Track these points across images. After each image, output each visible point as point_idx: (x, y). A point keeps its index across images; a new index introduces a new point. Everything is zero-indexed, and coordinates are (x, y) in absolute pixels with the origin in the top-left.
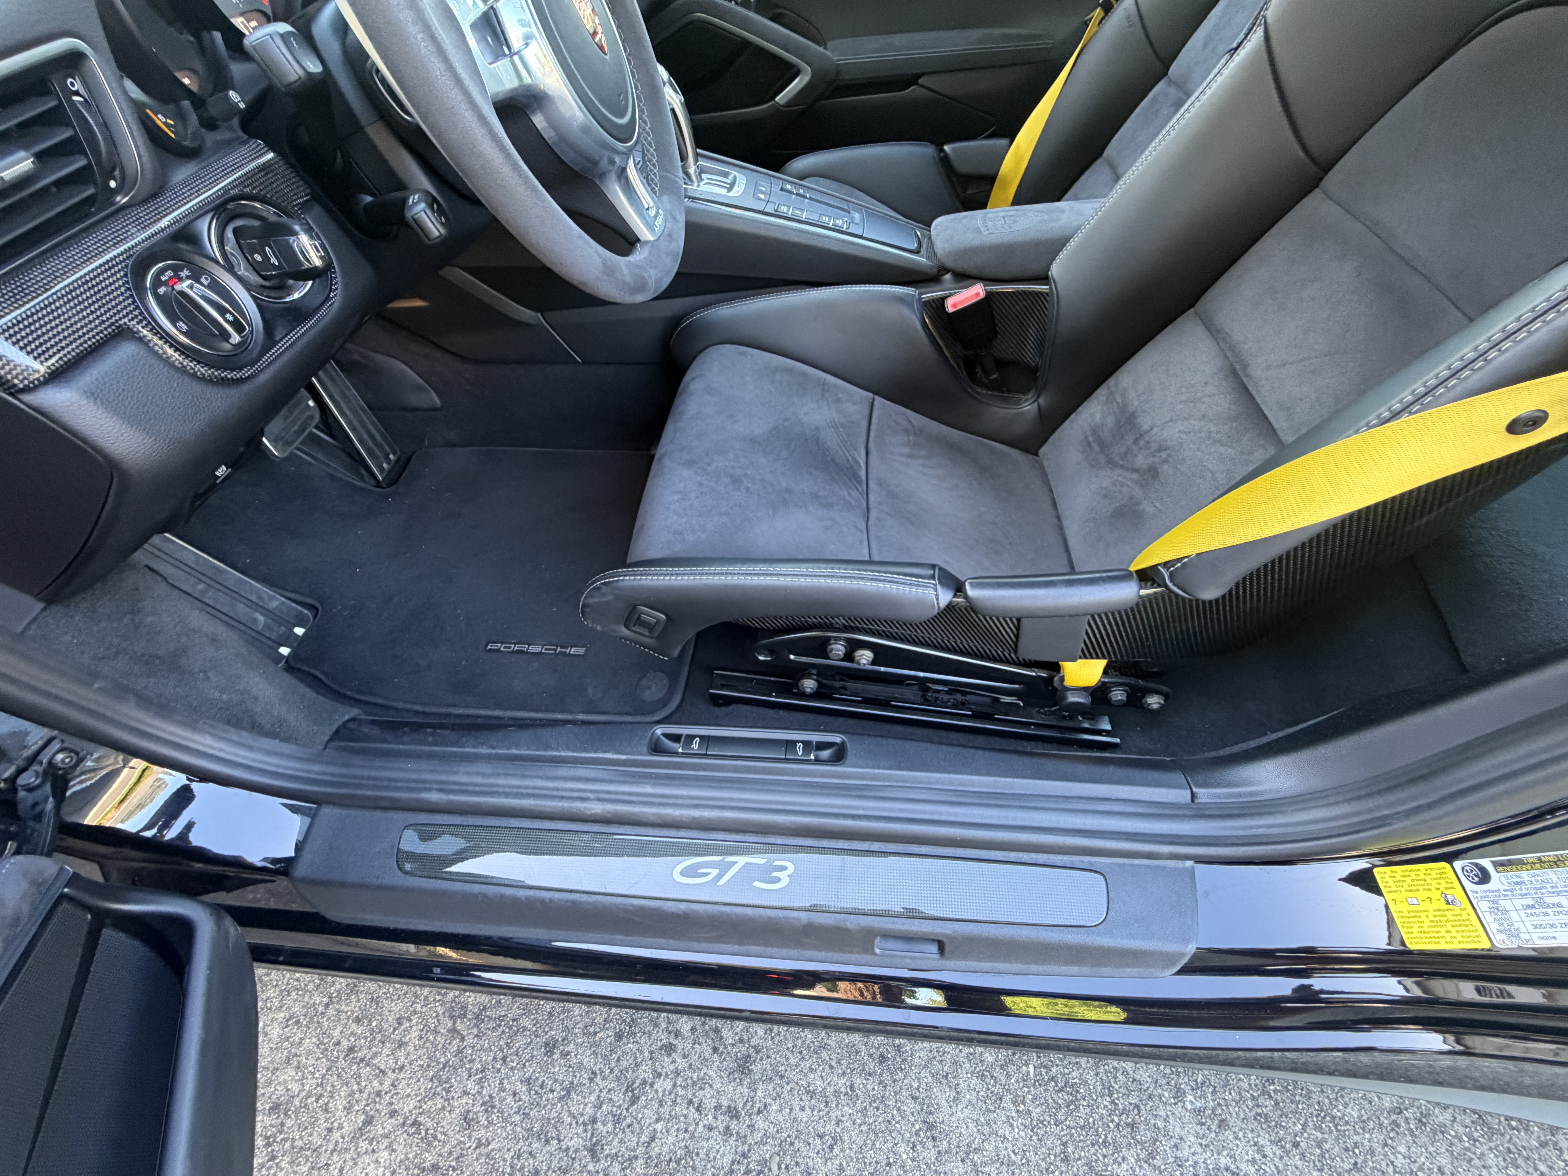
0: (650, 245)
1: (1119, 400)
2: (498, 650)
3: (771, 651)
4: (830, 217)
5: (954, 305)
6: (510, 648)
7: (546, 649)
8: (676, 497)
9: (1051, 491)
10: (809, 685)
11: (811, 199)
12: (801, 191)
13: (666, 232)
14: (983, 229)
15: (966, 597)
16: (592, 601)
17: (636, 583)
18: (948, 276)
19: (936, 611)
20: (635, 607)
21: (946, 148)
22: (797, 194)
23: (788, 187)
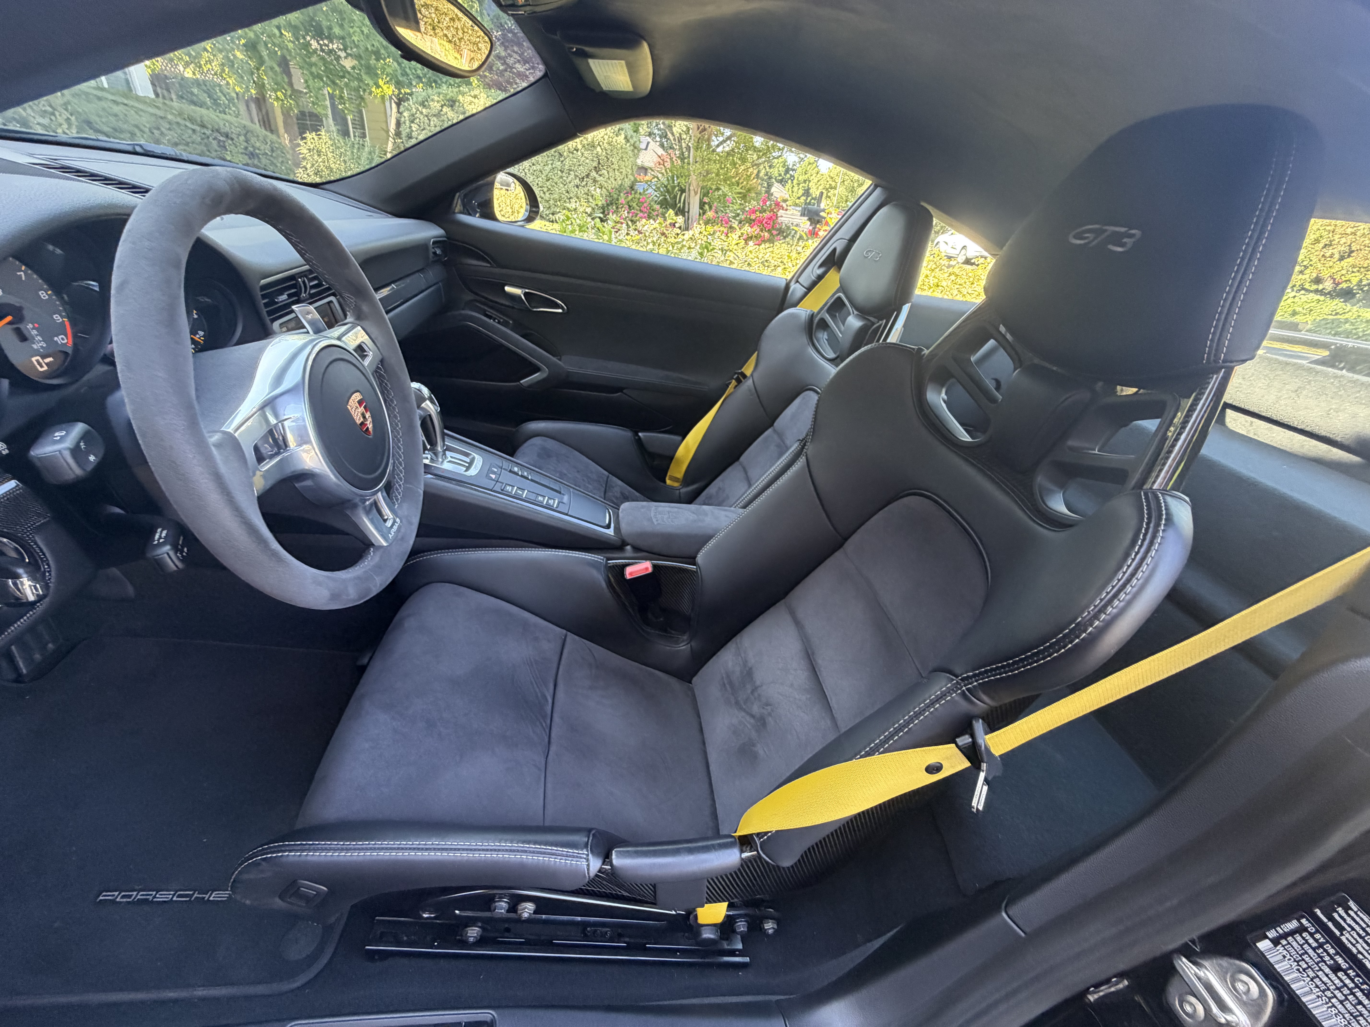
0: (382, 550)
1: (743, 655)
2: (113, 902)
3: (436, 908)
4: (544, 497)
5: (631, 574)
6: (130, 896)
7: (179, 896)
8: (367, 745)
9: (699, 716)
10: (473, 933)
11: (532, 480)
12: (525, 474)
13: (399, 537)
14: (654, 520)
15: (611, 865)
16: (245, 876)
17: (303, 858)
18: (628, 548)
19: (587, 880)
20: (295, 882)
21: (640, 434)
22: (522, 476)
23: (516, 469)
